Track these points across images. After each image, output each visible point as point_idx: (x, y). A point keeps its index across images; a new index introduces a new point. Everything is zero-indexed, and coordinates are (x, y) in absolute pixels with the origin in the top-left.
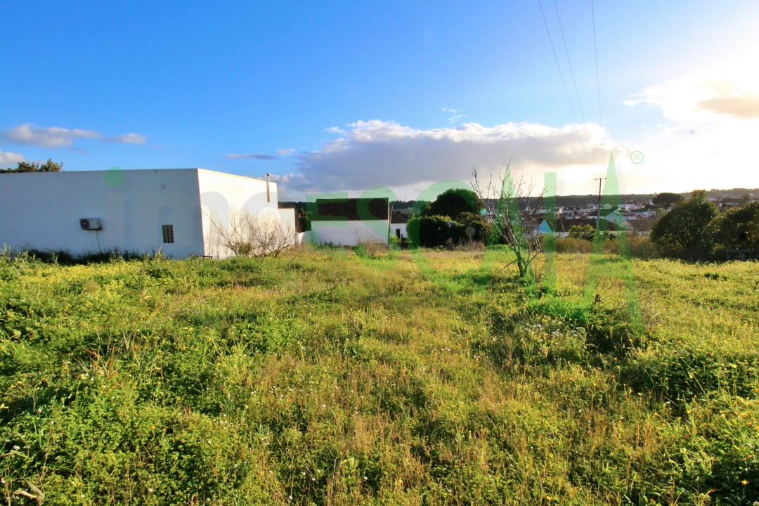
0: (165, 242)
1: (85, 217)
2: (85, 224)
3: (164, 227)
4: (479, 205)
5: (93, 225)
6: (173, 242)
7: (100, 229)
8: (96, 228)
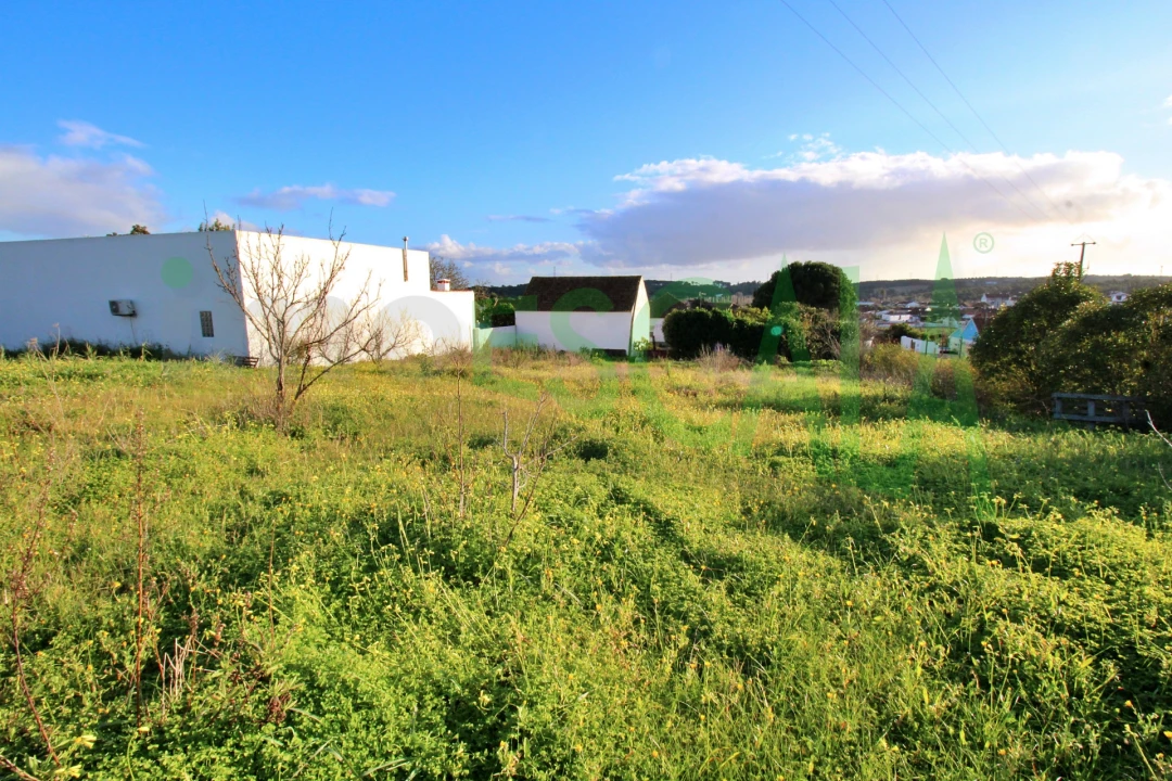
0: (204, 335)
1: (114, 298)
2: (115, 307)
3: (202, 314)
4: (843, 290)
5: (124, 309)
6: (213, 336)
7: (133, 315)
8: (127, 313)
